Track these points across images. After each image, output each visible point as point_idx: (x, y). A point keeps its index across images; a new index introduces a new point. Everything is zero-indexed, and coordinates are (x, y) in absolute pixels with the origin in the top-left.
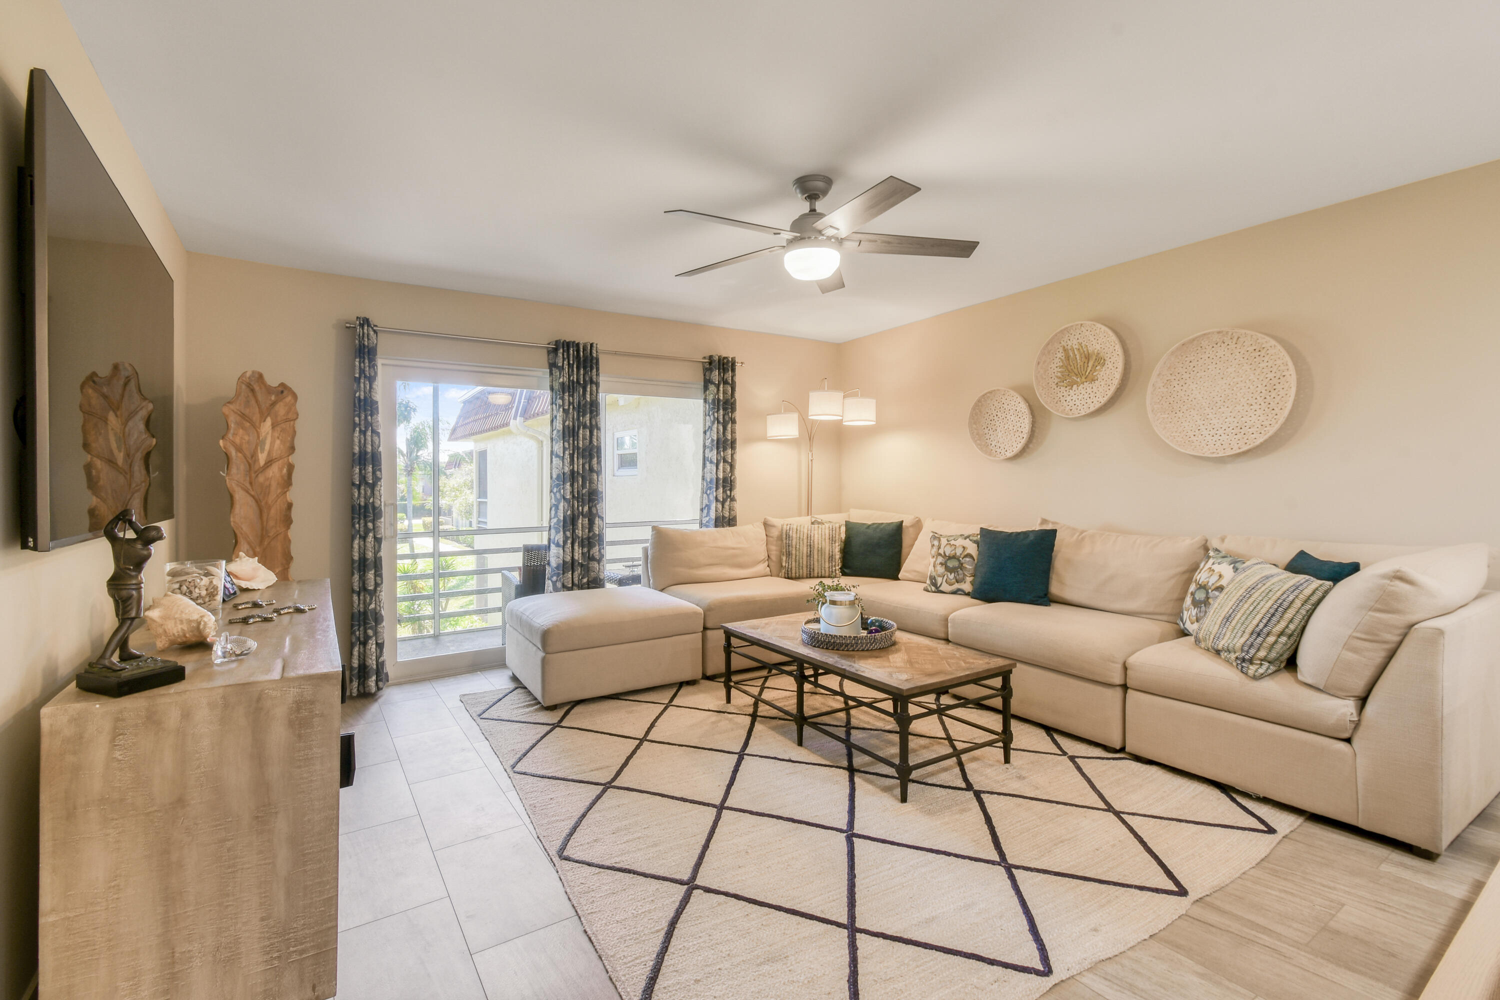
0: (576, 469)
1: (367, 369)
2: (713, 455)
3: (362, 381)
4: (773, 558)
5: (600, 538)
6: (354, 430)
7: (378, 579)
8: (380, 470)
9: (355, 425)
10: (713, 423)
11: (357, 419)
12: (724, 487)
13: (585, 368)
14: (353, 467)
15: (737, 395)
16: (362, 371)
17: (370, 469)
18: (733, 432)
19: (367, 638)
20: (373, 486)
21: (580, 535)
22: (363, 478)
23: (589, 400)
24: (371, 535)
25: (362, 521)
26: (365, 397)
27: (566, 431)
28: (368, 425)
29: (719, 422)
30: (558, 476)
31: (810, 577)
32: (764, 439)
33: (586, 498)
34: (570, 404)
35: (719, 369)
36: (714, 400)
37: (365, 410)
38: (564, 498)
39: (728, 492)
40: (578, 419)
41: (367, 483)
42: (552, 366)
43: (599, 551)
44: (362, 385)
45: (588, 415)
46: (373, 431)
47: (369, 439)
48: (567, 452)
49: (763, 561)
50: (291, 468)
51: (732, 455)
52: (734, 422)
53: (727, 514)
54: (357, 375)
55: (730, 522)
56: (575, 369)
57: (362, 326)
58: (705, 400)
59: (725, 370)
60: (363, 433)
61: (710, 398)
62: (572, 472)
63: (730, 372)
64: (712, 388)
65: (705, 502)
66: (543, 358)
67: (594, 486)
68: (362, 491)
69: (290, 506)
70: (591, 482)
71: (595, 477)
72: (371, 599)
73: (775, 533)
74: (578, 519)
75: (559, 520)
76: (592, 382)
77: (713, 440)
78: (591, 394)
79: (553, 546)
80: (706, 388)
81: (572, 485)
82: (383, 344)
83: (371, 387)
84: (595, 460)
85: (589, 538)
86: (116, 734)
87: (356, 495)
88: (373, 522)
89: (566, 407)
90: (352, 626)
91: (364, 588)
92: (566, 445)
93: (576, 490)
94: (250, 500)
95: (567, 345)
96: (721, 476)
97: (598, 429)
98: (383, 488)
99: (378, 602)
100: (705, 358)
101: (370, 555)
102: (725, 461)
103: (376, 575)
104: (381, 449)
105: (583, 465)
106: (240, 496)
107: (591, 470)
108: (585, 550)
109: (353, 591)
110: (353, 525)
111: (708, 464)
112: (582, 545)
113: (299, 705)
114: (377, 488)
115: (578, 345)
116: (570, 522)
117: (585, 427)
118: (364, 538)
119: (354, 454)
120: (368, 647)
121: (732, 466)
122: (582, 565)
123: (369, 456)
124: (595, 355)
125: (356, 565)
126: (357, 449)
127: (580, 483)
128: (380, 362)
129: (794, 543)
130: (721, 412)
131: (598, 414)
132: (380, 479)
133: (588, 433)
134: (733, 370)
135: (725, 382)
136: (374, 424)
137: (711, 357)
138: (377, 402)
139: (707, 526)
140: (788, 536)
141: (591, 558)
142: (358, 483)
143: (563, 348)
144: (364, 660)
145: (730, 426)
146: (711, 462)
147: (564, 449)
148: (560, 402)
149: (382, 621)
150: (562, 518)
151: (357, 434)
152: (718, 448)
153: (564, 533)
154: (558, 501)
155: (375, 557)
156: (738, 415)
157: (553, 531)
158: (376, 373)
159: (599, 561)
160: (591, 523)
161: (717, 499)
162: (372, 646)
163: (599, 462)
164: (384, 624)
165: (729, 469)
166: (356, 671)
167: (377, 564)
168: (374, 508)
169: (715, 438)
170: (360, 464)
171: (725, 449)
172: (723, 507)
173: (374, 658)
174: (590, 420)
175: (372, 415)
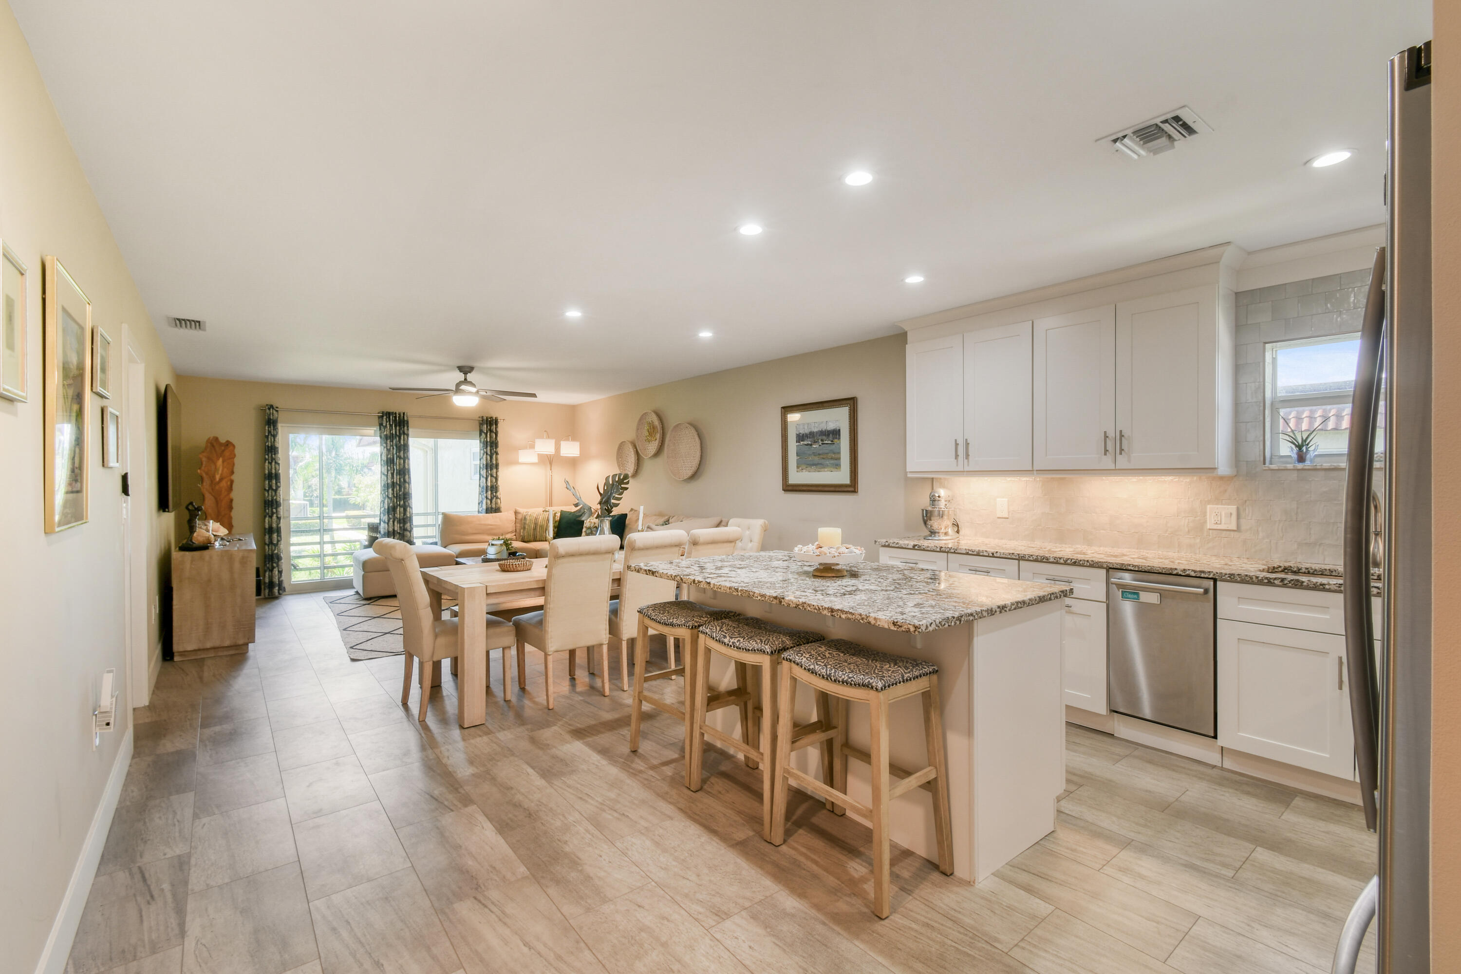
0: (395, 481)
1: (272, 431)
2: (484, 472)
3: (270, 437)
4: (518, 530)
5: (410, 519)
6: (265, 462)
7: (279, 538)
8: (280, 482)
9: (266, 459)
10: (484, 454)
11: (267, 457)
12: (491, 491)
13: (399, 426)
14: (265, 481)
15: (499, 439)
16: (269, 432)
17: (274, 482)
18: (497, 459)
19: (273, 568)
20: (276, 491)
21: (398, 517)
22: (270, 487)
23: (402, 443)
24: (275, 515)
25: (270, 509)
26: (271, 445)
27: (389, 461)
28: (273, 459)
29: (487, 454)
30: (384, 485)
31: (535, 541)
32: (516, 463)
33: (402, 497)
34: (391, 446)
35: (487, 424)
36: (484, 441)
37: (271, 452)
38: (388, 497)
39: (495, 494)
40: (396, 454)
41: (273, 489)
42: (381, 425)
43: (410, 526)
44: (270, 439)
45: (402, 452)
46: (276, 463)
47: (273, 466)
48: (389, 472)
49: (512, 532)
50: (232, 482)
51: (496, 472)
52: (497, 454)
53: (494, 506)
54: (267, 434)
55: (497, 510)
56: (394, 427)
57: (269, 409)
58: (480, 441)
59: (491, 425)
60: (270, 463)
61: (482, 440)
62: (393, 483)
63: (494, 426)
64: (483, 435)
65: (481, 499)
66: (376, 421)
67: (407, 490)
68: (270, 493)
69: (231, 500)
70: (405, 488)
71: (407, 485)
72: (275, 548)
73: (520, 517)
74: (397, 508)
75: (385, 509)
76: (404, 433)
77: (483, 464)
78: (404, 440)
79: (382, 523)
80: (480, 435)
81: (393, 490)
82: (281, 417)
83: (274, 440)
84: (407, 477)
85: (404, 519)
86: (192, 561)
87: (267, 495)
88: (276, 509)
89: (388, 448)
90: (265, 562)
91: (271, 542)
92: (389, 468)
93: (395, 493)
94: (213, 498)
95: (388, 414)
96: (489, 484)
97: (408, 459)
98: (281, 491)
99: (279, 550)
100: (479, 417)
101: (274, 525)
102: (492, 476)
103: (278, 536)
104: (280, 471)
105: (400, 479)
106: (208, 496)
107: (405, 481)
108: (402, 525)
109: (265, 544)
110: (265, 510)
111: (482, 478)
112: (399, 522)
113: (243, 557)
114: (278, 492)
115: (396, 413)
116: (391, 510)
117: (400, 458)
118: (271, 517)
119: (265, 474)
120: (274, 572)
121: (496, 479)
122: (399, 533)
123: (273, 475)
124: (406, 419)
125: (267, 530)
126: (267, 472)
127: (398, 488)
128: (280, 426)
129: (527, 522)
130: (489, 448)
131: (408, 451)
132: (280, 487)
133: (402, 462)
134: (496, 425)
135: (491, 431)
136: (276, 459)
137: (482, 417)
138: (277, 448)
139: (481, 513)
140: (525, 519)
141: (405, 530)
142: (267, 489)
143: (386, 416)
144: (272, 579)
145: (494, 456)
146: (483, 477)
147: (388, 471)
148: (385, 445)
149: (281, 559)
150: (387, 508)
151: (267, 464)
152: (486, 469)
153: (388, 516)
154: (385, 498)
155: (277, 527)
156: (500, 450)
157: (382, 515)
158: (277, 433)
159: (410, 532)
160: (405, 510)
161: (487, 498)
162: (276, 572)
163: (409, 478)
164: (283, 561)
165: (494, 480)
166: (267, 585)
167: (278, 530)
168: (277, 502)
169: (485, 463)
170: (269, 479)
171: (491, 470)
172: (491, 502)
173: (277, 578)
174: (404, 453)
175: (275, 454)
